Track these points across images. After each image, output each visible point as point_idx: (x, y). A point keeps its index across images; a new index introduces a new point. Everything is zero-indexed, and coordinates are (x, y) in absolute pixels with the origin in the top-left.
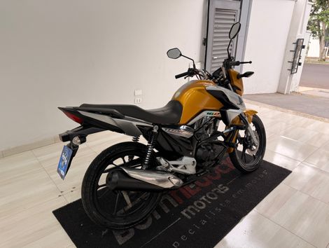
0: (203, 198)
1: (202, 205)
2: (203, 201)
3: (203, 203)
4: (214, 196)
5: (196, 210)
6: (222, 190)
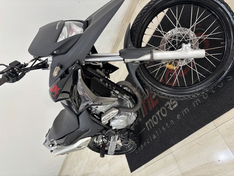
0: (158, 113)
2: (157, 115)
3: (157, 119)
5: (152, 124)
6: (172, 107)
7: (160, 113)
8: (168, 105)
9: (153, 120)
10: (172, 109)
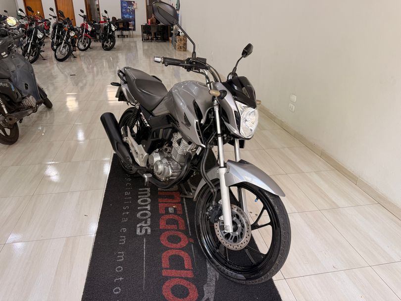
0: (148, 207)
1: (142, 201)
2: (146, 205)
3: (143, 204)
4: (142, 215)
5: (143, 196)
7: (147, 209)
8: (146, 223)
9: (146, 199)
10: (138, 225)
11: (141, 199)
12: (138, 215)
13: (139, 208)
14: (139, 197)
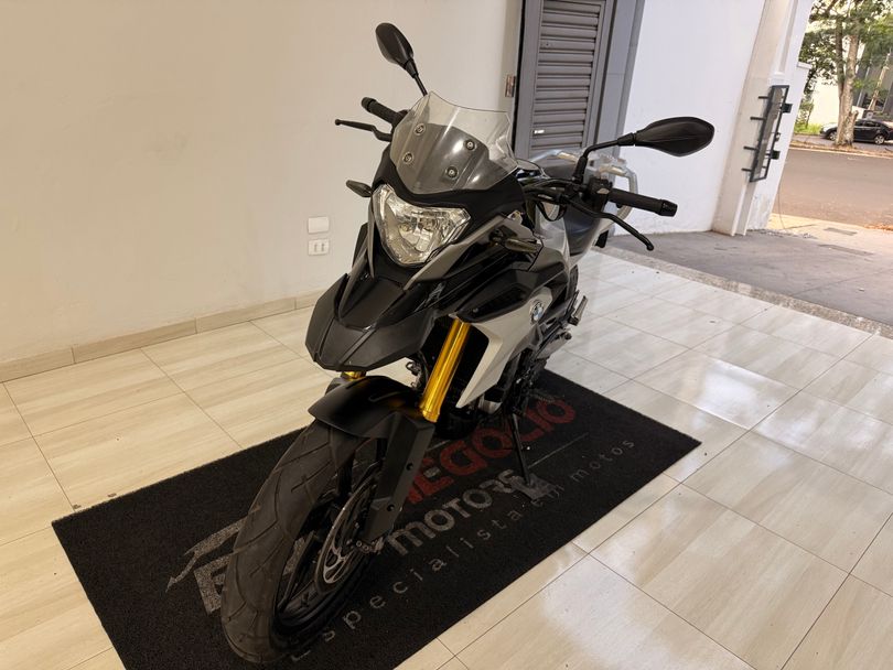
0: (453, 504)
1: (444, 521)
2: (451, 511)
3: (450, 518)
4: (481, 500)
5: (427, 532)
6: (507, 486)
7: (462, 504)
8: (493, 486)
10: (508, 491)
11: (438, 528)
12: (486, 505)
13: (466, 515)
14: (432, 536)
